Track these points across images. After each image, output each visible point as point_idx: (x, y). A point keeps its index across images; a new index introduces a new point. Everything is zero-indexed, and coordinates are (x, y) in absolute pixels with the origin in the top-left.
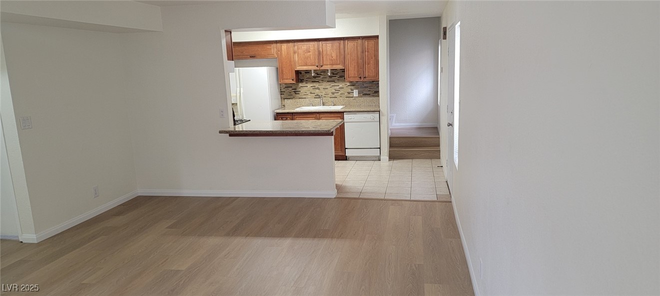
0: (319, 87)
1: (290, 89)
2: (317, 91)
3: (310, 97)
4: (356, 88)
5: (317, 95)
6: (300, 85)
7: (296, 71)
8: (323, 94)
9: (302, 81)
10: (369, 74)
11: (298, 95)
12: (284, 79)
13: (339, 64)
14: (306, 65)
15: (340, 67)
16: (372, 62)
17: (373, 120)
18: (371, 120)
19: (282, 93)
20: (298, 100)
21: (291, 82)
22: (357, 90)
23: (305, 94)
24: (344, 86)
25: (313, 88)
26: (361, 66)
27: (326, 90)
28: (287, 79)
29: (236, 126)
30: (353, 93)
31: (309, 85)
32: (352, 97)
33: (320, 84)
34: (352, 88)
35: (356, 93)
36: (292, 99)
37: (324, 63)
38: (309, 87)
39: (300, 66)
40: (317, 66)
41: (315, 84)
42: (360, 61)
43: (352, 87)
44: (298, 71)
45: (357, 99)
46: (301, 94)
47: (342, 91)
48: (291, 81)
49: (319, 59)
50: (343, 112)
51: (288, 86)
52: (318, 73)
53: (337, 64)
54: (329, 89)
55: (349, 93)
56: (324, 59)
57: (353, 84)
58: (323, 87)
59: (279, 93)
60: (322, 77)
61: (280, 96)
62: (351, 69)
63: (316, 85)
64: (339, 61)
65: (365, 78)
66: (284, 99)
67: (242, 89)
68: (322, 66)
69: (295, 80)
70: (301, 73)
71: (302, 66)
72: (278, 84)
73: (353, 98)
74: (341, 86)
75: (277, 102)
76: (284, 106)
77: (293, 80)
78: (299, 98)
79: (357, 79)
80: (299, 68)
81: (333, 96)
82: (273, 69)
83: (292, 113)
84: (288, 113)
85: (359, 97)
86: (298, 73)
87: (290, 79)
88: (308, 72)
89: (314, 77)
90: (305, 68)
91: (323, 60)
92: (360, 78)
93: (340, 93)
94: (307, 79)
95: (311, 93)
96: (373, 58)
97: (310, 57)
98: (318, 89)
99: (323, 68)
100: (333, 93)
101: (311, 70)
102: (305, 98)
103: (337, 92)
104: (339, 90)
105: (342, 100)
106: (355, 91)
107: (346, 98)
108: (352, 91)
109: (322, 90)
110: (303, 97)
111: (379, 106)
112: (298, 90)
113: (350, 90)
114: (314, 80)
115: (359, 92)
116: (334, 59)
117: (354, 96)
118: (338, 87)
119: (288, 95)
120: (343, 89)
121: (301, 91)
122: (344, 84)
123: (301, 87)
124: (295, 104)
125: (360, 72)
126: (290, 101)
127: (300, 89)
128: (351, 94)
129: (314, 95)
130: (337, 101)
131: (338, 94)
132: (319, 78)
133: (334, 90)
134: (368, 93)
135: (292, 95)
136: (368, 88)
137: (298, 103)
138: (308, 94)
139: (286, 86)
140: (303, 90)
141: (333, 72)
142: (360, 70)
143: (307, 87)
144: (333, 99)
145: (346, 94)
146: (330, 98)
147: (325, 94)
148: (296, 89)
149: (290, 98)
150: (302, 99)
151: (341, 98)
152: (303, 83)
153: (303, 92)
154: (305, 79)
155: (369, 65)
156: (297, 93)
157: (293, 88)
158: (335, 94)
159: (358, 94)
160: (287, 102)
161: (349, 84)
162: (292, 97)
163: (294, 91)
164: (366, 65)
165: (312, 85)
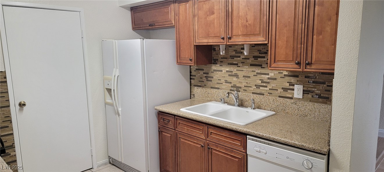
0: (238, 73)
1: (202, 73)
2: (235, 79)
3: (224, 87)
4: (299, 83)
6: (214, 67)
7: (195, 46)
8: (242, 85)
10: (320, 56)
11: (210, 82)
12: (182, 58)
13: (259, 35)
14: (208, 36)
15: (260, 39)
19: (191, 77)
20: (209, 90)
23: (219, 82)
24: (276, 75)
25: (230, 73)
26: (303, 38)
27: (248, 80)
28: (185, 58)
30: (293, 90)
31: (225, 69)
32: (291, 98)
33: (239, 69)
35: (298, 91)
36: (203, 87)
37: (234, 33)
38: (224, 71)
39: (200, 38)
40: (223, 39)
41: (231, 68)
42: (300, 26)
43: (293, 80)
44: (199, 46)
45: (300, 103)
46: (214, 83)
47: (273, 85)
48: (190, 61)
49: (227, 26)
50: (245, 134)
52: (239, 50)
53: (254, 35)
54: (253, 78)
55: (285, 89)
56: (234, 25)
57: (294, 74)
58: (244, 73)
59: (188, 76)
60: (242, 57)
61: (188, 81)
62: (281, 43)
63: (234, 69)
64: (258, 29)
66: (194, 86)
68: (230, 38)
69: (193, 61)
70: (214, 50)
71: (202, 38)
73: (292, 101)
74: (272, 75)
78: (212, 88)
79: (292, 66)
80: (199, 42)
81: (258, 91)
84: (169, 114)
93: (269, 87)
94: (222, 60)
95: (226, 82)
97: (214, 23)
98: (236, 76)
99: (231, 42)
100: (258, 86)
101: (219, 46)
102: (218, 88)
103: (264, 84)
104: (268, 83)
105: (271, 101)
106: (296, 87)
107: (278, 98)
108: (291, 87)
109: (241, 79)
110: (216, 86)
111: (329, 141)
112: (211, 75)
113: (288, 84)
114: (230, 60)
115: (304, 91)
116: (250, 24)
117: (296, 96)
118: (267, 76)
119: (199, 81)
120: (275, 81)
121: (214, 78)
122: (278, 72)
123: (215, 70)
124: (205, 95)
125: (299, 51)
126: (200, 90)
127: (212, 73)
128: (289, 91)
129: (230, 85)
130: (263, 100)
131: (265, 88)
132: (239, 58)
133: (260, 81)
134: (325, 96)
135: (202, 82)
136: (324, 83)
137: (210, 95)
138: (222, 84)
139: (197, 68)
140: (216, 76)
141: (262, 49)
142: (299, 46)
143: (222, 71)
144: (257, 95)
145: (280, 90)
146: (253, 93)
147: (246, 85)
148: (208, 74)
149: (200, 86)
150: (214, 89)
151: (270, 98)
152: (217, 65)
153: (216, 78)
154: (220, 60)
155: (321, 37)
156: (209, 79)
157: (204, 71)
158: (261, 88)
159: (303, 93)
160: (197, 91)
161: (286, 73)
162: (203, 84)
163: (206, 77)
164: (315, 37)
165: (227, 70)
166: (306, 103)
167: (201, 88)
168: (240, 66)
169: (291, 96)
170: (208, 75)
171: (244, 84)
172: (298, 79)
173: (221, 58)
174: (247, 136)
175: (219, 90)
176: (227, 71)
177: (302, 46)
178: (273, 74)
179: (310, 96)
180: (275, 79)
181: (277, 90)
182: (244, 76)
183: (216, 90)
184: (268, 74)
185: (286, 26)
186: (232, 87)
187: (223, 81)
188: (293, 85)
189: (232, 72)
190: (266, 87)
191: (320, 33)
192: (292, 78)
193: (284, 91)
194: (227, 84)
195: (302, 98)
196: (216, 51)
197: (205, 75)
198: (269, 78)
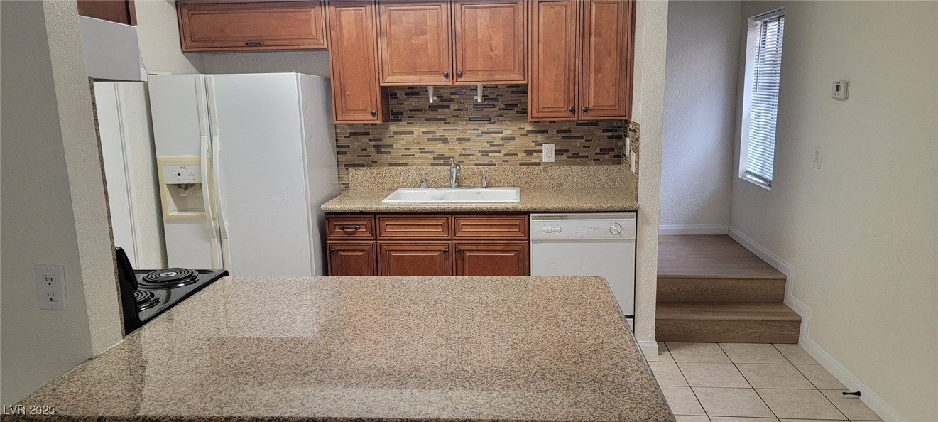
0: (447, 134)
1: (364, 139)
2: (440, 145)
3: (418, 161)
4: (550, 140)
5: (441, 157)
6: (393, 128)
7: (382, 88)
8: (456, 155)
9: (397, 118)
10: (599, 100)
11: (386, 156)
12: (348, 111)
13: (511, 71)
14: (413, 71)
15: (516, 78)
16: (608, 66)
17: (617, 237)
18: (613, 237)
19: (340, 149)
20: (386, 171)
21: (369, 119)
22: (553, 145)
23: (407, 152)
24: (513, 133)
25: (430, 136)
26: (577, 76)
27: (466, 144)
28: (357, 111)
29: (146, 331)
30: (541, 151)
31: (418, 130)
32: (538, 164)
33: (448, 127)
34: (539, 139)
35: (548, 152)
36: (369, 166)
37: (468, 67)
38: (416, 133)
39: (395, 73)
40: (447, 76)
41: (432, 127)
42: (574, 62)
43: (539, 137)
44: (386, 88)
45: (552, 169)
46: (394, 156)
47: (510, 147)
48: (370, 117)
49: (452, 55)
50: (528, 213)
51: (358, 131)
52: (446, 96)
53: (503, 71)
54: (475, 140)
55: (529, 152)
56: (468, 55)
57: (541, 128)
58: (457, 134)
59: (331, 150)
60: (453, 106)
61: (333, 158)
62: (545, 84)
63: (439, 129)
64: (510, 63)
65: (587, 110)
66: (347, 166)
67: (216, 140)
68: (460, 76)
69: (380, 115)
70: (394, 96)
71: (401, 73)
72: (330, 124)
73: (541, 167)
74: (507, 132)
75: (327, 175)
76: (347, 185)
77: (374, 114)
78: (391, 165)
79: (563, 115)
80: (391, 80)
81: (485, 160)
82: (316, 81)
83: (375, 214)
84: (362, 213)
85: (556, 163)
86: (388, 93)
87: (364, 113)
88: (413, 92)
89: (433, 107)
90: (411, 80)
91: (463, 57)
92: (573, 111)
93: (504, 151)
94: (413, 113)
95: (423, 151)
96: (614, 53)
97: (426, 49)
98: (444, 139)
99: (463, 81)
100: (484, 153)
101: (427, 87)
102: (407, 165)
103: (496, 148)
104: (503, 145)
105: (509, 172)
106: (545, 147)
107: (519, 167)
108: (538, 148)
109: (453, 143)
110: (401, 162)
111: (637, 195)
112: (386, 141)
113: (534, 144)
114: (431, 114)
115: (556, 151)
116: (497, 55)
117: (545, 160)
118: (500, 135)
119: (358, 156)
120: (512, 142)
121: (395, 146)
122: (516, 128)
123: (394, 133)
124: (377, 180)
125: (572, 94)
126: (362, 172)
127: (392, 139)
128: (535, 154)
129: (432, 157)
130: (495, 173)
131: (498, 154)
132: (447, 110)
133: (489, 144)
134: (583, 154)
135: (368, 156)
136: (581, 138)
137: (387, 179)
138: (414, 155)
139: (353, 131)
140: (400, 143)
141: (490, 93)
142: (572, 87)
143: (412, 133)
144: (485, 167)
145: (521, 155)
146: (476, 165)
147: (463, 153)
148: (380, 140)
149: (362, 166)
150: (397, 167)
151: (507, 167)
152: (400, 123)
153: (400, 147)
154: (407, 113)
155: (599, 75)
156: (383, 150)
157: (371, 137)
158: (490, 155)
159: (556, 154)
160: (355, 175)
161: (530, 129)
162: (369, 160)
163: (374, 146)
164: (592, 75)
165: (424, 130)
166: (561, 167)
167: (364, 168)
168: (449, 123)
169: (537, 161)
170: (380, 143)
171: (459, 151)
172: (547, 135)
173: (410, 110)
174: (531, 215)
175: (409, 167)
176: (423, 133)
177: (577, 87)
178: (509, 132)
179: (564, 157)
180: (513, 138)
181: (517, 155)
182: (458, 139)
183: (403, 168)
184: (502, 132)
185: (554, 60)
186: (434, 158)
187: (415, 150)
188: (541, 145)
189: (435, 133)
190: (499, 152)
191: (598, 71)
192: (538, 134)
193: (527, 154)
194: (424, 155)
195: (553, 161)
196: (397, 98)
197: (374, 143)
198: (502, 139)
